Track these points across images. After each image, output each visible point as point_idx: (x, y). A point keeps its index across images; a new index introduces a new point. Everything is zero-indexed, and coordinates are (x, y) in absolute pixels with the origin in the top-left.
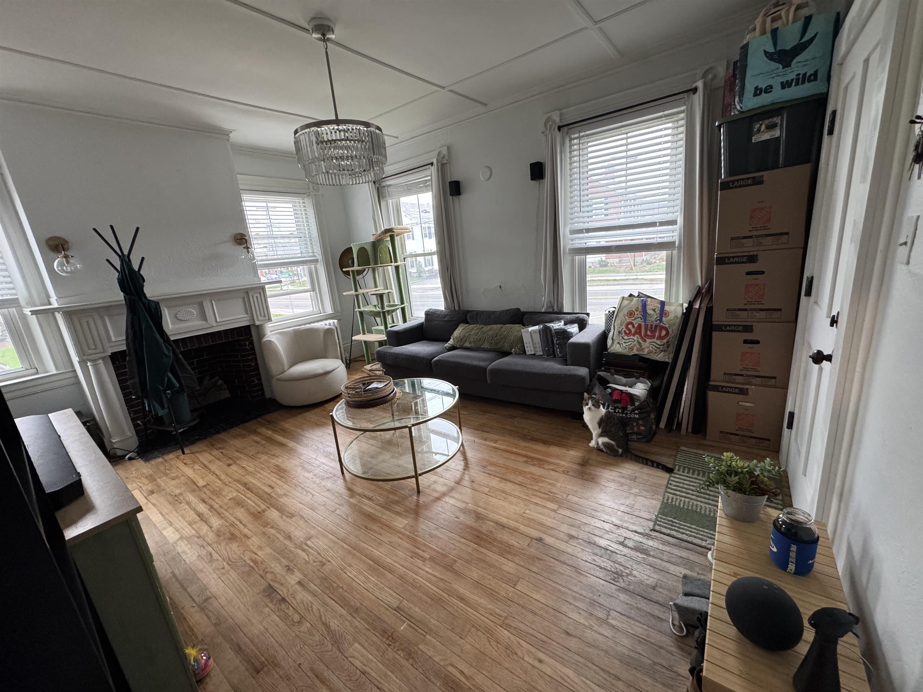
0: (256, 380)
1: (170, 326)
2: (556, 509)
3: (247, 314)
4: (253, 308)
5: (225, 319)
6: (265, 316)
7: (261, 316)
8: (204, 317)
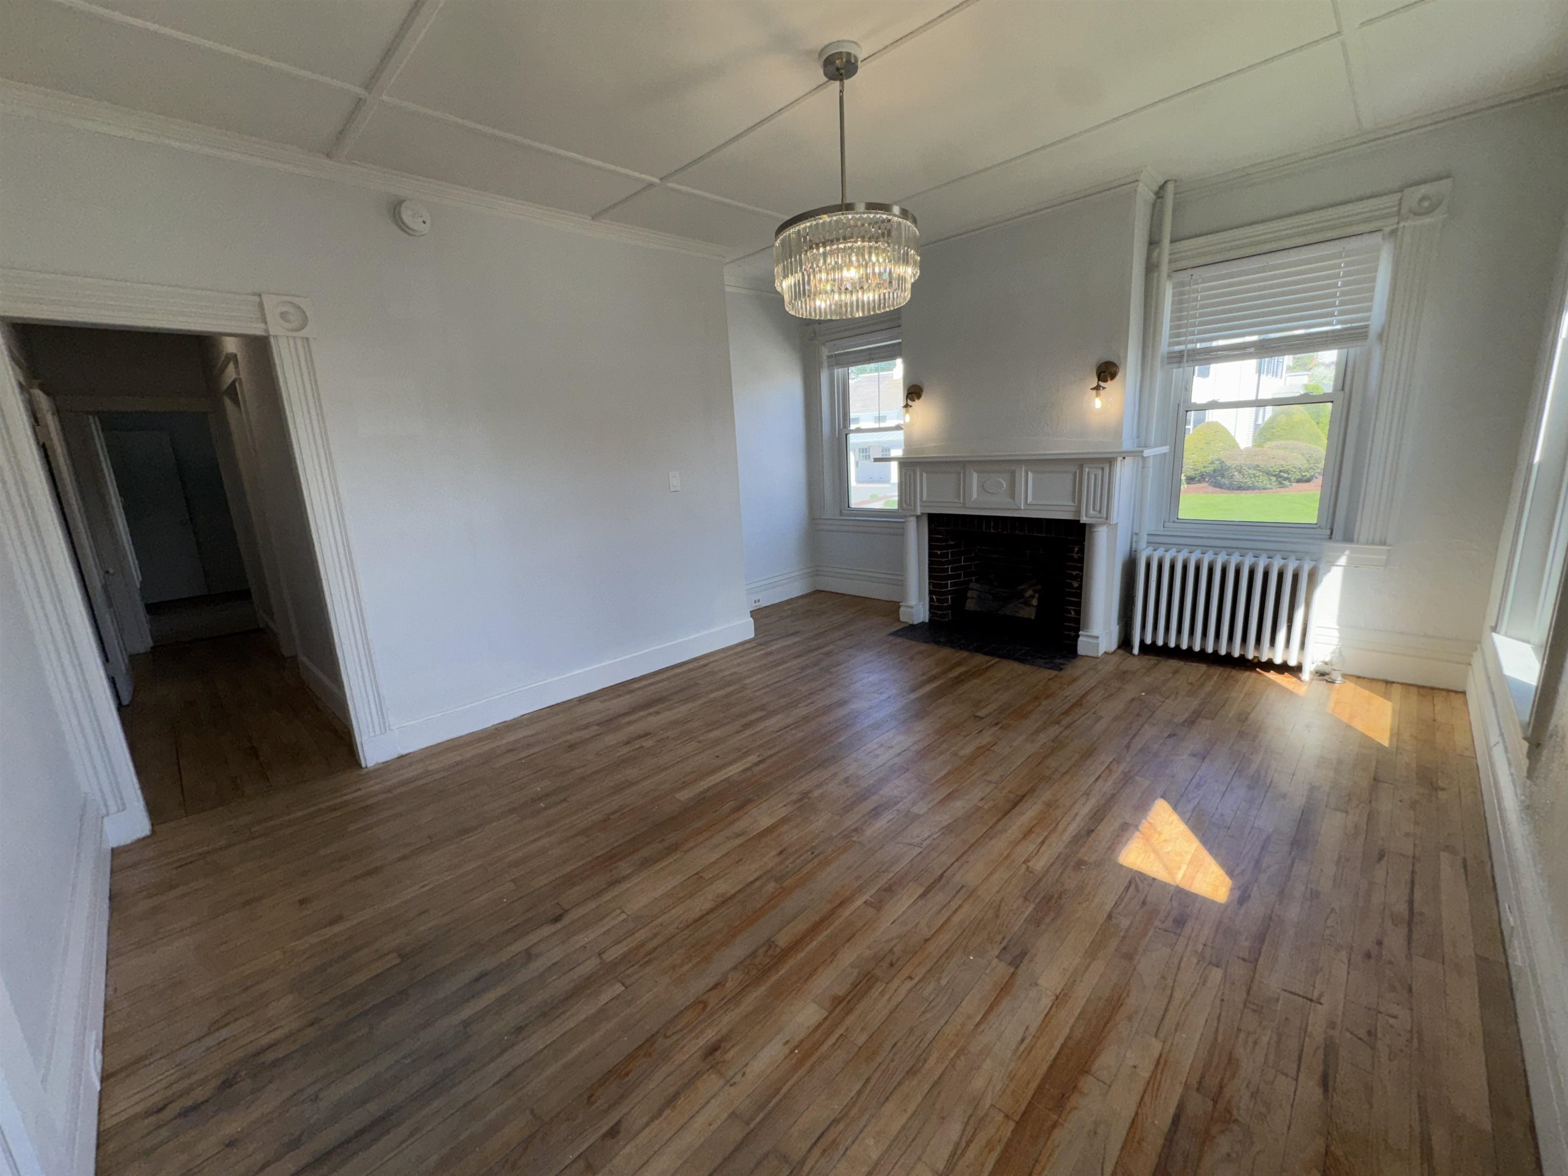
0: (1073, 613)
1: (975, 496)
2: (604, 956)
3: (1074, 502)
4: (1085, 493)
5: (1040, 503)
6: (1100, 512)
7: (1094, 509)
8: (1012, 493)
